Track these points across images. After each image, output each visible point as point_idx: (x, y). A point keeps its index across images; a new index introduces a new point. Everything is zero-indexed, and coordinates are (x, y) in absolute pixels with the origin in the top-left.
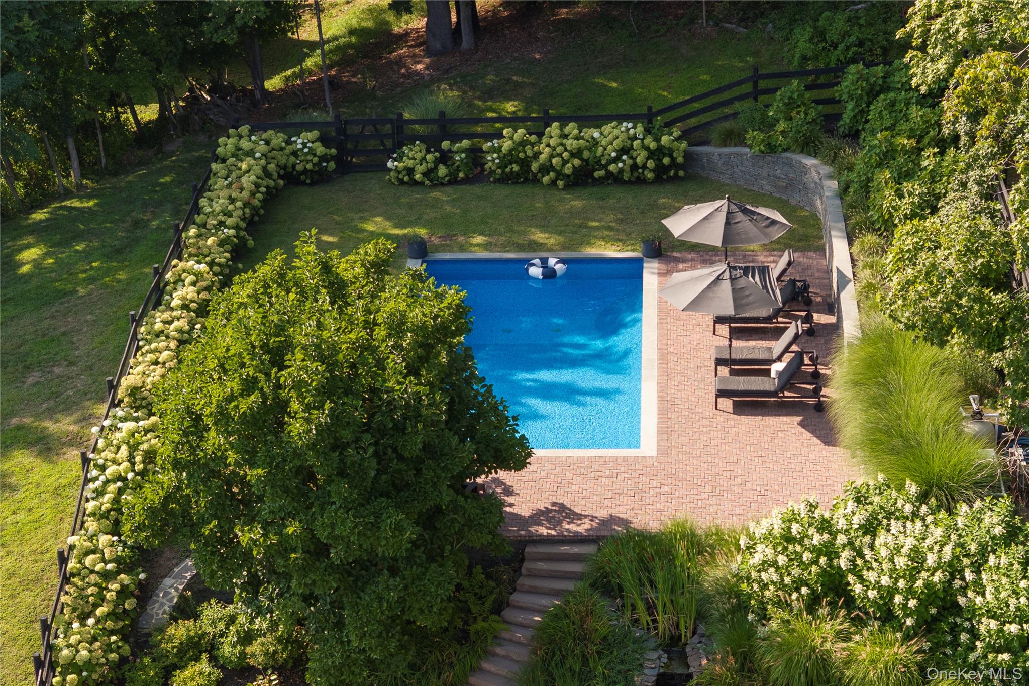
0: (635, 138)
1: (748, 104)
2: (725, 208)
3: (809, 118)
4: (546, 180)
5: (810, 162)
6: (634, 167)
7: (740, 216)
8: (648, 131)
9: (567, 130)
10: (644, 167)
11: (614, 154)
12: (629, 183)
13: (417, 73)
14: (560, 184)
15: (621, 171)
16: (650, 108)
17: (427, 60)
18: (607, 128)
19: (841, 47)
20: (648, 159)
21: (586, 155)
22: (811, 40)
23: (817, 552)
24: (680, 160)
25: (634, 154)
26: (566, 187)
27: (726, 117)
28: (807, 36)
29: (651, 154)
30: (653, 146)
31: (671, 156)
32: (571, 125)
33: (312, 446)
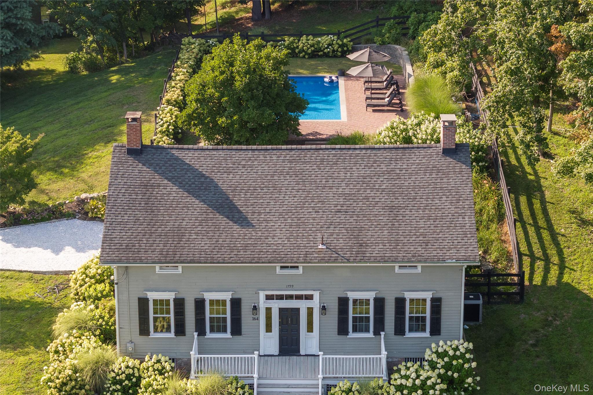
0: (334, 40)
1: (375, 30)
2: (368, 51)
3: (397, 32)
4: (301, 55)
5: (398, 47)
6: (334, 51)
7: (374, 53)
8: (338, 38)
9: (309, 38)
10: (337, 51)
11: (326, 46)
12: (331, 57)
13: (249, 27)
14: (307, 56)
15: (329, 52)
16: (339, 31)
17: (252, 23)
18: (323, 38)
19: (408, 12)
20: (339, 48)
21: (316, 46)
22: (397, 10)
23: (402, 131)
24: (350, 48)
25: (333, 46)
26: (309, 58)
27: (367, 34)
28: (396, 9)
29: (340, 46)
30: (340, 43)
31: (347, 47)
32: (310, 36)
33: (243, 90)
